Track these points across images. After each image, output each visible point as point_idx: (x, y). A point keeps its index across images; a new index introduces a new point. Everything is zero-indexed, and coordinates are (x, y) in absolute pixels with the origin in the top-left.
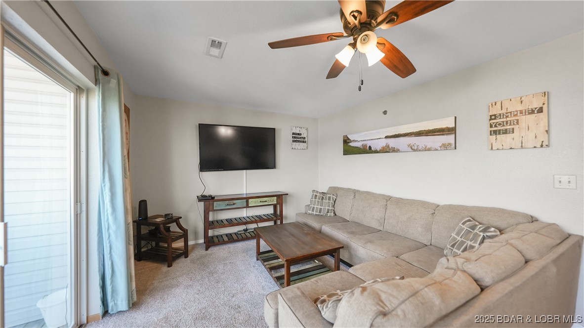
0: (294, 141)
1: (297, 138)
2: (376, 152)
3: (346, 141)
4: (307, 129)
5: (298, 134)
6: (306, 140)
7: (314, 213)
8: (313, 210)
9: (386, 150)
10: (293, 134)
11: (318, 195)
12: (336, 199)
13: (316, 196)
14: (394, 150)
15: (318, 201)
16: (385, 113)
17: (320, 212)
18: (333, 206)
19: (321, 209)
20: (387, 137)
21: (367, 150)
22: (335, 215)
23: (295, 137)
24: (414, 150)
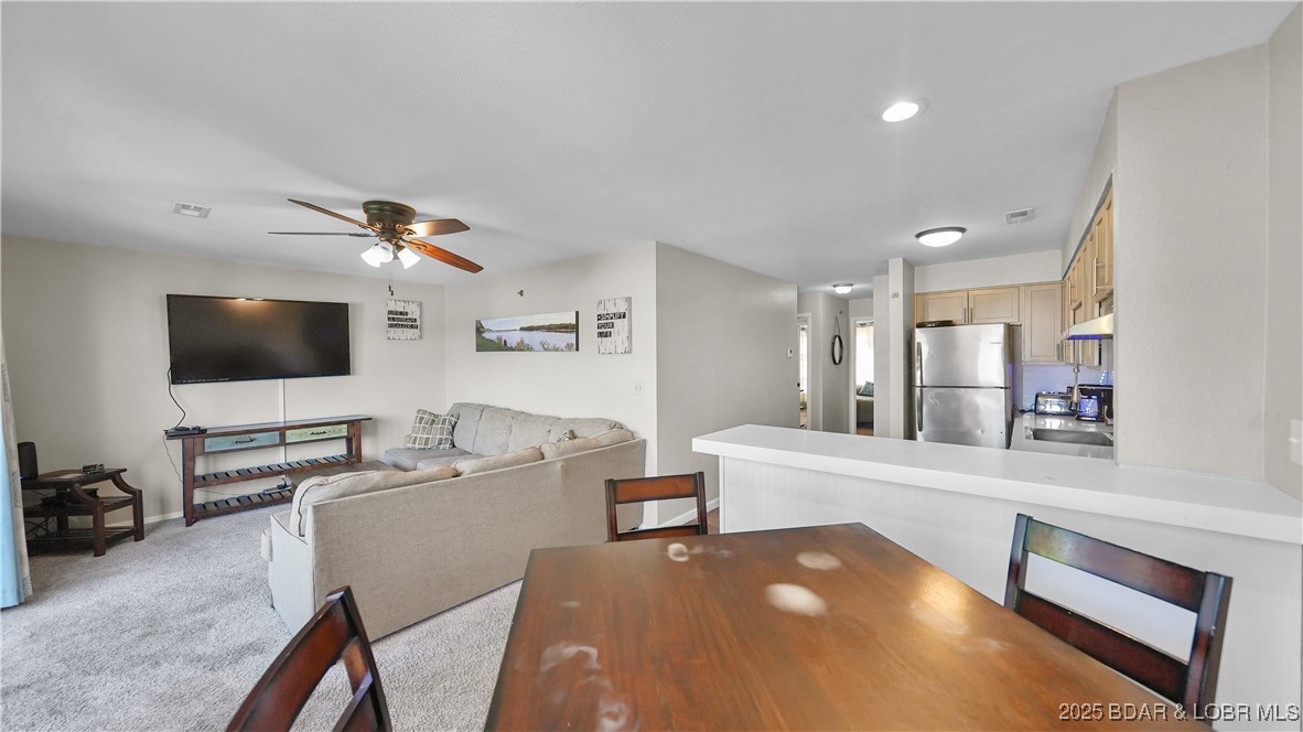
0: (391, 326)
1: (398, 320)
2: (512, 349)
3: (480, 330)
4: (420, 305)
5: (401, 313)
6: (418, 323)
7: (417, 446)
8: (414, 443)
9: (522, 347)
10: (390, 312)
11: (426, 416)
12: (456, 423)
13: (422, 418)
14: (529, 349)
15: (424, 428)
16: (521, 293)
17: (426, 443)
18: (452, 433)
19: (427, 439)
20: (522, 329)
21: (501, 346)
22: (454, 446)
23: (393, 319)
24: (546, 350)
